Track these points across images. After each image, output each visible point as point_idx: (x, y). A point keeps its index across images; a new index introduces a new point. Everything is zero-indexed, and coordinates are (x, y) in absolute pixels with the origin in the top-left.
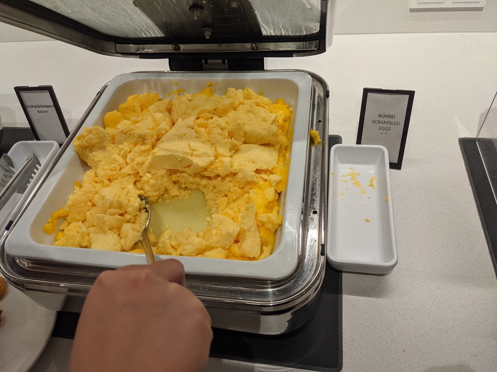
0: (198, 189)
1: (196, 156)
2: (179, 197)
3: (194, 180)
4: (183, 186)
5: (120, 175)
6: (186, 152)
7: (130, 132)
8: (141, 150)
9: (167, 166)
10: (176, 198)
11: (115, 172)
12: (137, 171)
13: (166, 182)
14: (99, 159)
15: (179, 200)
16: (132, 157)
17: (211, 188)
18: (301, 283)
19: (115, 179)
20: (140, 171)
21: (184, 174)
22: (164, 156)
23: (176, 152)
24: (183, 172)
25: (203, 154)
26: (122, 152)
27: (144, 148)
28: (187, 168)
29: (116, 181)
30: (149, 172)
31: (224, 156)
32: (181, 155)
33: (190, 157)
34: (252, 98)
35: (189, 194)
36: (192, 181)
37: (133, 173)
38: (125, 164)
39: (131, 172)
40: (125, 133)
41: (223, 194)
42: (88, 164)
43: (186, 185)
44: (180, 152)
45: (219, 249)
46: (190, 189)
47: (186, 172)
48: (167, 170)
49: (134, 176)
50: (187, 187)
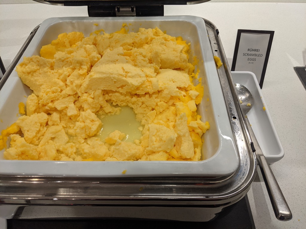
0: (127, 106)
1: (130, 77)
2: (112, 113)
3: (125, 98)
4: (114, 104)
5: (61, 96)
6: (121, 74)
7: (67, 60)
8: (79, 73)
9: (103, 87)
10: (109, 114)
11: (56, 94)
12: (76, 92)
13: (101, 100)
14: (41, 83)
15: (111, 115)
16: (72, 80)
17: (140, 104)
18: (241, 176)
19: (57, 100)
20: (78, 92)
21: (117, 94)
22: (100, 78)
23: (112, 74)
24: (116, 92)
25: (136, 75)
26: (62, 77)
27: (81, 72)
28: (120, 89)
29: (58, 101)
30: (86, 93)
31: (151, 77)
32: (116, 76)
33: (124, 78)
34: (160, 35)
35: (120, 110)
36: (123, 99)
37: (73, 94)
38: (65, 86)
39: (71, 93)
40: (63, 61)
41: (150, 109)
42: (31, 88)
43: (117, 103)
44: (115, 74)
45: (161, 153)
46: (120, 106)
47: (118, 92)
48: (102, 90)
49: (73, 96)
50: (117, 105)
